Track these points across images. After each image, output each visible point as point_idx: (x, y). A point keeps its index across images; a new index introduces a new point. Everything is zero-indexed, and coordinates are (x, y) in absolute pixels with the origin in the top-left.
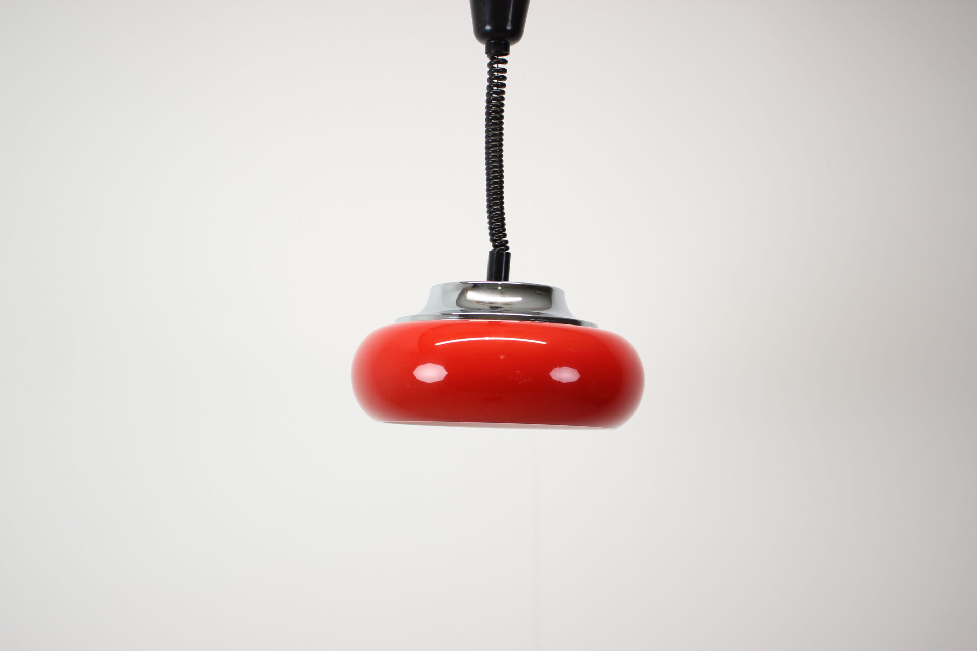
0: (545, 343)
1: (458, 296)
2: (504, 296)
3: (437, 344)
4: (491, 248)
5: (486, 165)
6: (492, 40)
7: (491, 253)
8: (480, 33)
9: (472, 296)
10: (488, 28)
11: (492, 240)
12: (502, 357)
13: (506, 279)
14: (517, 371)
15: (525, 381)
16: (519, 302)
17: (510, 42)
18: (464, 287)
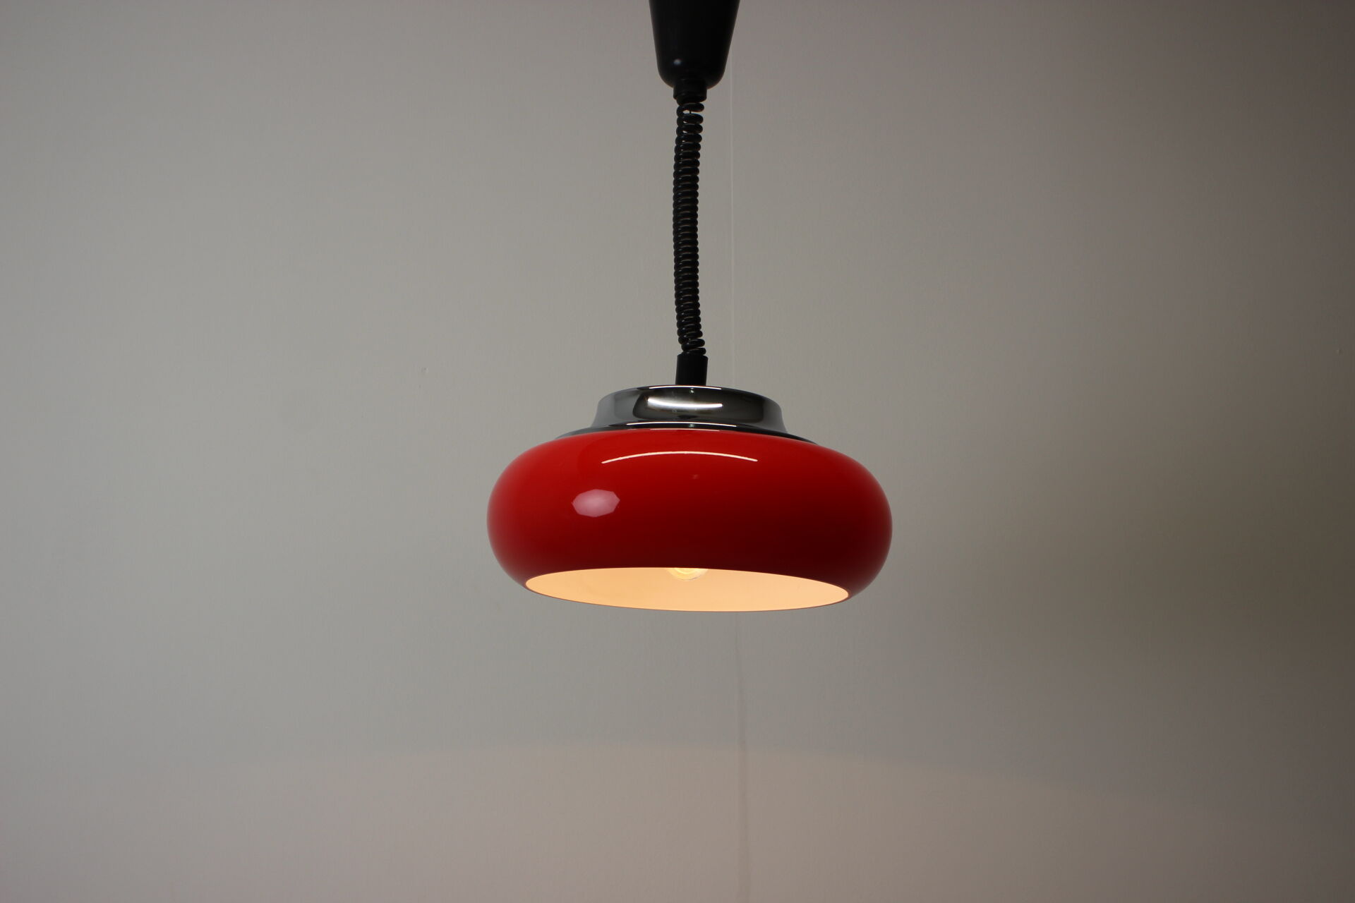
1: (634, 403)
2: (698, 402)
3: (603, 462)
4: (681, 351)
6: (682, 80)
7: (680, 358)
8: (667, 71)
9: (653, 402)
10: (677, 62)
11: (682, 340)
13: (703, 382)
17: (708, 82)
18: (645, 393)
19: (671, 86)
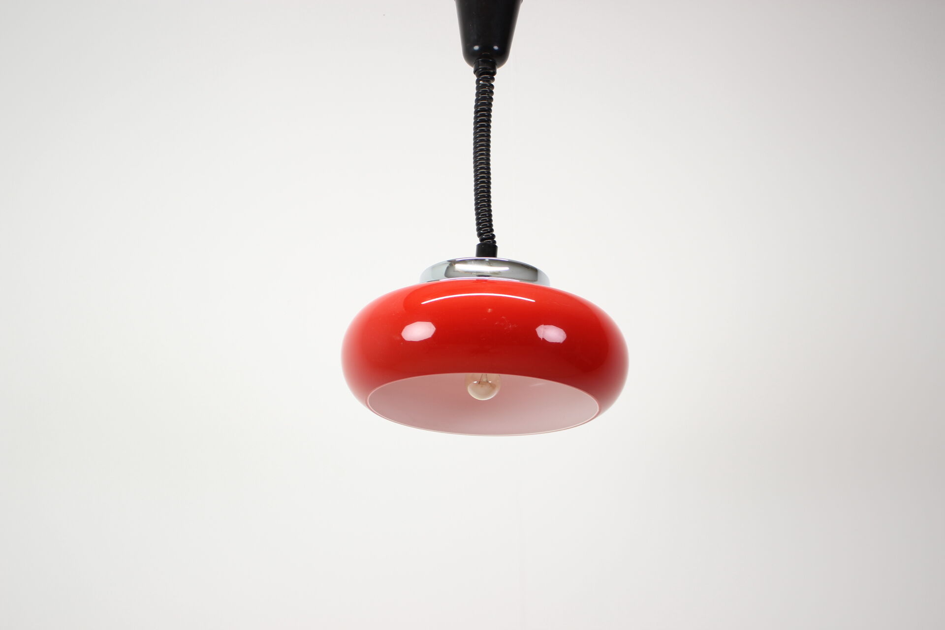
0: (534, 301)
1: (446, 268)
2: (491, 266)
4: (479, 242)
5: (474, 168)
6: (480, 58)
7: (479, 245)
8: (470, 55)
9: (459, 267)
10: (476, 48)
11: (480, 235)
12: (490, 310)
13: (494, 255)
14: (503, 317)
15: (510, 326)
16: (506, 271)
17: (497, 63)
18: (452, 263)
19: (472, 65)
